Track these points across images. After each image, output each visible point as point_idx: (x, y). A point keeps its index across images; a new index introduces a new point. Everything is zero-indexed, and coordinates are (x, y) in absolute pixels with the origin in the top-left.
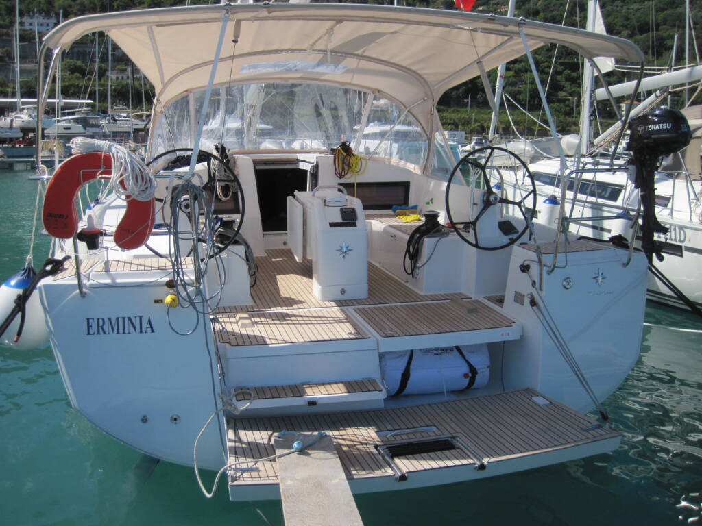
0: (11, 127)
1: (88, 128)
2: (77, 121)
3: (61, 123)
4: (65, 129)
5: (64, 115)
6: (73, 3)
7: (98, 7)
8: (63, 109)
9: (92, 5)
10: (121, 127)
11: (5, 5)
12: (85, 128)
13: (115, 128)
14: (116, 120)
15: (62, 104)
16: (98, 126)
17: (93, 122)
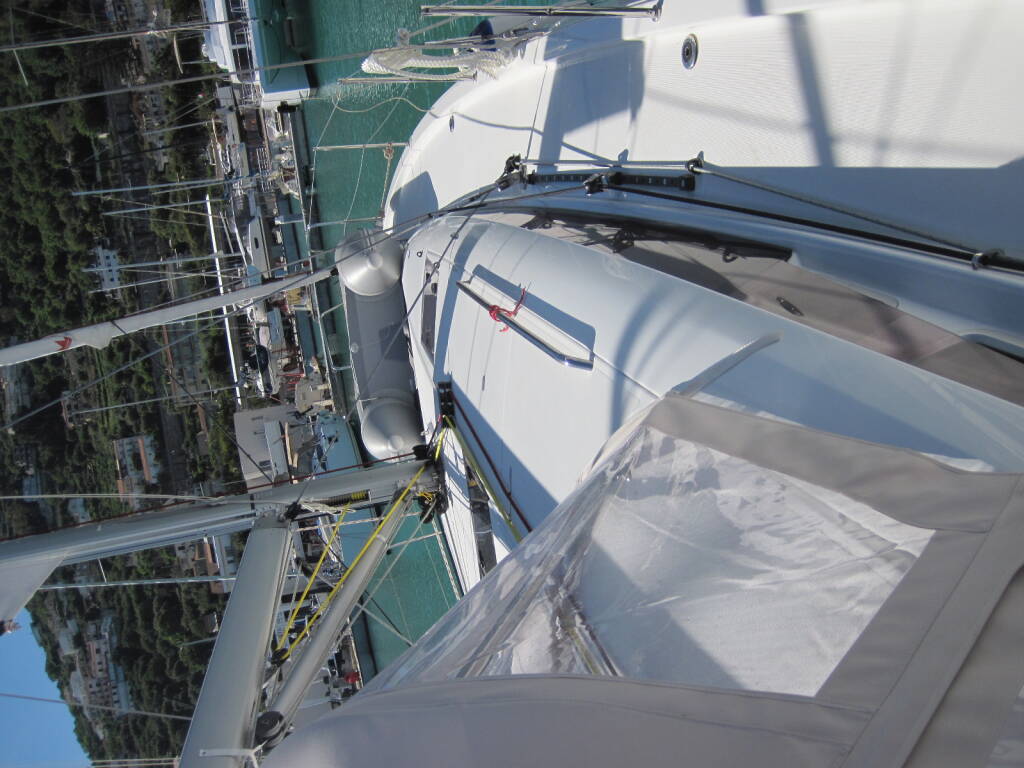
0: (267, 324)
1: (252, 213)
2: (243, 231)
3: (250, 252)
4: (257, 246)
5: (237, 249)
6: (69, 227)
7: (66, 191)
8: (228, 251)
9: (66, 200)
10: (242, 162)
11: (93, 316)
12: (251, 218)
13: (245, 171)
14: (233, 171)
15: (221, 252)
16: (246, 198)
17: (240, 206)
